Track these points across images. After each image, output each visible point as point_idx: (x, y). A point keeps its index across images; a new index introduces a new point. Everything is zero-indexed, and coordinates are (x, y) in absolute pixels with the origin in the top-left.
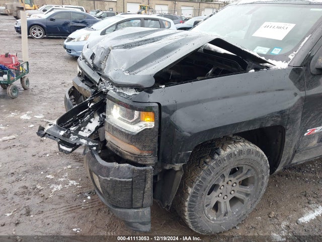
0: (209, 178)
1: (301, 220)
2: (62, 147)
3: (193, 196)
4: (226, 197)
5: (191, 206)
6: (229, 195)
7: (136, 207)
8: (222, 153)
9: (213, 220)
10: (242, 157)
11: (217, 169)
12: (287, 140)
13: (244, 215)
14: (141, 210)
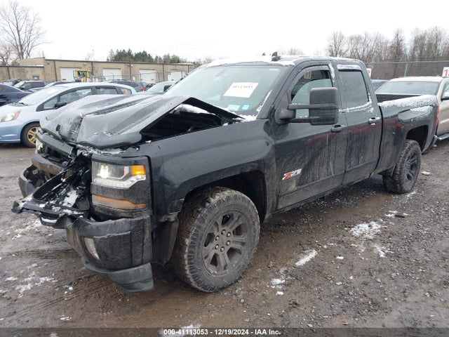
0: (204, 226)
1: (297, 264)
2: (43, 220)
3: (190, 247)
4: (223, 249)
5: (190, 258)
6: (225, 246)
7: (136, 264)
8: (212, 200)
9: (215, 274)
10: (230, 203)
11: (210, 216)
12: (267, 184)
13: (244, 266)
14: (141, 267)
